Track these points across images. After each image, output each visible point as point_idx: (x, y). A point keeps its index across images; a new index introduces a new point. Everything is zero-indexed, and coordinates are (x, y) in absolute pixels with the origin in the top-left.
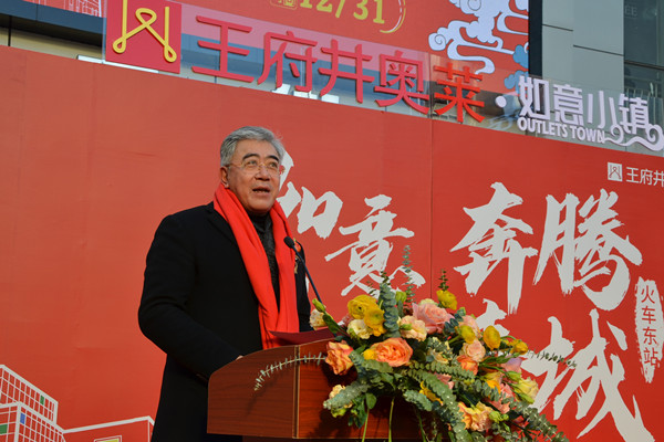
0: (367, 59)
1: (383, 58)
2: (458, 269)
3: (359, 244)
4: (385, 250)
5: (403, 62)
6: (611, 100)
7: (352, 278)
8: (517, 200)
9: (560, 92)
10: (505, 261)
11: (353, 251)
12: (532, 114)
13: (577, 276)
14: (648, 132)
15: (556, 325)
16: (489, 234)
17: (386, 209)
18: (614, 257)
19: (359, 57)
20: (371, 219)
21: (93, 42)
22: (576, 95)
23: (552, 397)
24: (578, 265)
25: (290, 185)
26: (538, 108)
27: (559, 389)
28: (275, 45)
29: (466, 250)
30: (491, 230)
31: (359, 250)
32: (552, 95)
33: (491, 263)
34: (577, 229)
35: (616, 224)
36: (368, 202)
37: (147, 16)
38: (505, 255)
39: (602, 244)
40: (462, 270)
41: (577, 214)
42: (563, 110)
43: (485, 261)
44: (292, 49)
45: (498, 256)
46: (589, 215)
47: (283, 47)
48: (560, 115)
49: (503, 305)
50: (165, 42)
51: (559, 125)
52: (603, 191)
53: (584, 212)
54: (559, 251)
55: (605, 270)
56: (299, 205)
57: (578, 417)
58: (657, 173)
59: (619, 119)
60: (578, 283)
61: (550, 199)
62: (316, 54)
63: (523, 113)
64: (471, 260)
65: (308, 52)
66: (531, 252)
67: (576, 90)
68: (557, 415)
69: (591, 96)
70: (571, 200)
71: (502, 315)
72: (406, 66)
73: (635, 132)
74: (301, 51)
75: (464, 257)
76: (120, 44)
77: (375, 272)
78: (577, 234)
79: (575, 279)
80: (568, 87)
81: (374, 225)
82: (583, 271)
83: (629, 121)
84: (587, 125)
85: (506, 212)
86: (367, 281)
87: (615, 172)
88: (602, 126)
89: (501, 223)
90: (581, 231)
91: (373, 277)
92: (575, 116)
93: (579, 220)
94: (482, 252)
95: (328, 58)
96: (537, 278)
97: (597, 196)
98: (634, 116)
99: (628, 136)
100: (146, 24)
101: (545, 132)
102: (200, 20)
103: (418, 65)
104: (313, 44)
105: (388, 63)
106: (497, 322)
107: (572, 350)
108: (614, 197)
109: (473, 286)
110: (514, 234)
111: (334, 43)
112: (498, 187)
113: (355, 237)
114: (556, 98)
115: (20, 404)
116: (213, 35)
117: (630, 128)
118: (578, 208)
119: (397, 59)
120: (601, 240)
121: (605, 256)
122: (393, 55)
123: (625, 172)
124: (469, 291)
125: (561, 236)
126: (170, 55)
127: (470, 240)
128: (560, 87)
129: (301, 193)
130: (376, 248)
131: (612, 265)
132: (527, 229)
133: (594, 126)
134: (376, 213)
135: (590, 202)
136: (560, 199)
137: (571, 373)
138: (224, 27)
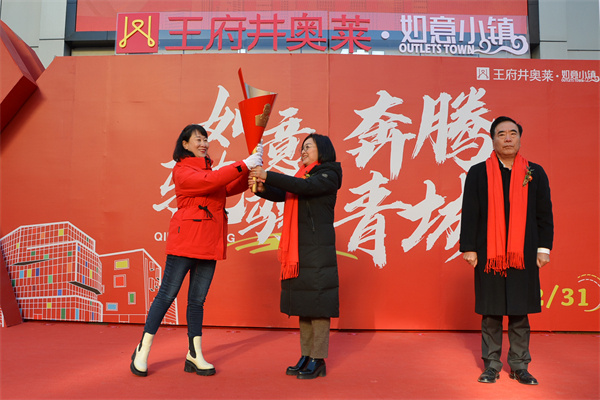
0: (282, 22)
1: (294, 19)
2: (349, 152)
3: (275, 141)
4: (294, 143)
5: (307, 20)
6: (481, 23)
7: (270, 163)
8: (399, 101)
9: (435, 21)
10: (388, 144)
11: (271, 145)
12: (410, 41)
13: (449, 150)
14: (513, 42)
15: (430, 185)
16: (376, 126)
17: (294, 117)
18: (482, 135)
19: (276, 21)
20: (284, 124)
21: (110, 45)
22: (450, 22)
23: (426, 236)
24: (450, 142)
25: (227, 108)
26: (416, 35)
27: (432, 230)
28: (218, 25)
29: (356, 139)
30: (378, 123)
31: (275, 145)
32: (428, 26)
33: (377, 146)
34: (449, 118)
35: (485, 111)
36: (281, 113)
37: (138, 24)
38: (389, 140)
39: (472, 127)
40: (353, 152)
41: (450, 106)
42: (438, 35)
43: (372, 145)
44: (229, 25)
45: (382, 140)
46: (460, 107)
47: (223, 24)
48: (436, 37)
49: (386, 174)
50: (148, 36)
51: (434, 46)
52: (473, 89)
53: (455, 105)
54: (434, 135)
55: (474, 145)
56: (233, 120)
57: (447, 248)
58: (521, 71)
59: (488, 35)
60: (450, 156)
61: (426, 98)
62: (245, 25)
63: (404, 40)
64: (361, 145)
65: (240, 24)
66: (411, 136)
67: (450, 19)
68: (429, 248)
69: (462, 22)
70: (445, 98)
71: (385, 181)
72: (310, 22)
73: (501, 43)
74: (235, 25)
75: (355, 143)
76: (122, 43)
77: (287, 158)
78: (450, 121)
79: (447, 153)
80: (442, 18)
81: (286, 128)
82: (454, 147)
83: (497, 35)
84: (459, 43)
85: (388, 110)
86: (281, 164)
87: (483, 73)
88: (472, 41)
89: (385, 118)
90: (453, 118)
91: (286, 161)
92: (448, 38)
93: (451, 110)
94: (369, 139)
95: (254, 27)
96: (415, 154)
97: (467, 92)
98: (500, 32)
99: (494, 47)
100: (138, 28)
101: (422, 51)
102: (171, 19)
103: (319, 19)
104: (245, 19)
105: (296, 23)
106: (381, 186)
107: (444, 202)
108: (482, 92)
109: (361, 162)
110: (396, 125)
111: (258, 16)
112: (383, 94)
113: (272, 136)
114: (432, 27)
115: (77, 242)
116: (178, 26)
117: (497, 40)
118: (451, 102)
119: (305, 18)
120: (470, 124)
121: (473, 134)
122: (301, 16)
123: (492, 73)
124: (358, 166)
125: (434, 124)
126: (151, 43)
127: (360, 131)
128: (435, 19)
129: (235, 113)
130: (287, 142)
131: (480, 141)
132: (407, 120)
133: (464, 43)
134: (288, 119)
135: (462, 97)
136: (435, 97)
137: (442, 218)
138: (186, 20)
